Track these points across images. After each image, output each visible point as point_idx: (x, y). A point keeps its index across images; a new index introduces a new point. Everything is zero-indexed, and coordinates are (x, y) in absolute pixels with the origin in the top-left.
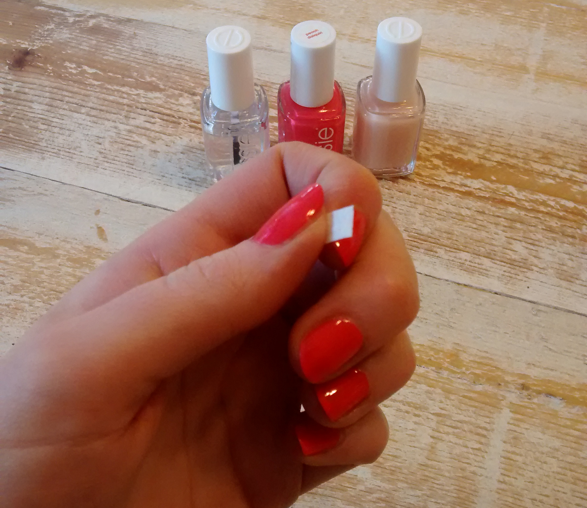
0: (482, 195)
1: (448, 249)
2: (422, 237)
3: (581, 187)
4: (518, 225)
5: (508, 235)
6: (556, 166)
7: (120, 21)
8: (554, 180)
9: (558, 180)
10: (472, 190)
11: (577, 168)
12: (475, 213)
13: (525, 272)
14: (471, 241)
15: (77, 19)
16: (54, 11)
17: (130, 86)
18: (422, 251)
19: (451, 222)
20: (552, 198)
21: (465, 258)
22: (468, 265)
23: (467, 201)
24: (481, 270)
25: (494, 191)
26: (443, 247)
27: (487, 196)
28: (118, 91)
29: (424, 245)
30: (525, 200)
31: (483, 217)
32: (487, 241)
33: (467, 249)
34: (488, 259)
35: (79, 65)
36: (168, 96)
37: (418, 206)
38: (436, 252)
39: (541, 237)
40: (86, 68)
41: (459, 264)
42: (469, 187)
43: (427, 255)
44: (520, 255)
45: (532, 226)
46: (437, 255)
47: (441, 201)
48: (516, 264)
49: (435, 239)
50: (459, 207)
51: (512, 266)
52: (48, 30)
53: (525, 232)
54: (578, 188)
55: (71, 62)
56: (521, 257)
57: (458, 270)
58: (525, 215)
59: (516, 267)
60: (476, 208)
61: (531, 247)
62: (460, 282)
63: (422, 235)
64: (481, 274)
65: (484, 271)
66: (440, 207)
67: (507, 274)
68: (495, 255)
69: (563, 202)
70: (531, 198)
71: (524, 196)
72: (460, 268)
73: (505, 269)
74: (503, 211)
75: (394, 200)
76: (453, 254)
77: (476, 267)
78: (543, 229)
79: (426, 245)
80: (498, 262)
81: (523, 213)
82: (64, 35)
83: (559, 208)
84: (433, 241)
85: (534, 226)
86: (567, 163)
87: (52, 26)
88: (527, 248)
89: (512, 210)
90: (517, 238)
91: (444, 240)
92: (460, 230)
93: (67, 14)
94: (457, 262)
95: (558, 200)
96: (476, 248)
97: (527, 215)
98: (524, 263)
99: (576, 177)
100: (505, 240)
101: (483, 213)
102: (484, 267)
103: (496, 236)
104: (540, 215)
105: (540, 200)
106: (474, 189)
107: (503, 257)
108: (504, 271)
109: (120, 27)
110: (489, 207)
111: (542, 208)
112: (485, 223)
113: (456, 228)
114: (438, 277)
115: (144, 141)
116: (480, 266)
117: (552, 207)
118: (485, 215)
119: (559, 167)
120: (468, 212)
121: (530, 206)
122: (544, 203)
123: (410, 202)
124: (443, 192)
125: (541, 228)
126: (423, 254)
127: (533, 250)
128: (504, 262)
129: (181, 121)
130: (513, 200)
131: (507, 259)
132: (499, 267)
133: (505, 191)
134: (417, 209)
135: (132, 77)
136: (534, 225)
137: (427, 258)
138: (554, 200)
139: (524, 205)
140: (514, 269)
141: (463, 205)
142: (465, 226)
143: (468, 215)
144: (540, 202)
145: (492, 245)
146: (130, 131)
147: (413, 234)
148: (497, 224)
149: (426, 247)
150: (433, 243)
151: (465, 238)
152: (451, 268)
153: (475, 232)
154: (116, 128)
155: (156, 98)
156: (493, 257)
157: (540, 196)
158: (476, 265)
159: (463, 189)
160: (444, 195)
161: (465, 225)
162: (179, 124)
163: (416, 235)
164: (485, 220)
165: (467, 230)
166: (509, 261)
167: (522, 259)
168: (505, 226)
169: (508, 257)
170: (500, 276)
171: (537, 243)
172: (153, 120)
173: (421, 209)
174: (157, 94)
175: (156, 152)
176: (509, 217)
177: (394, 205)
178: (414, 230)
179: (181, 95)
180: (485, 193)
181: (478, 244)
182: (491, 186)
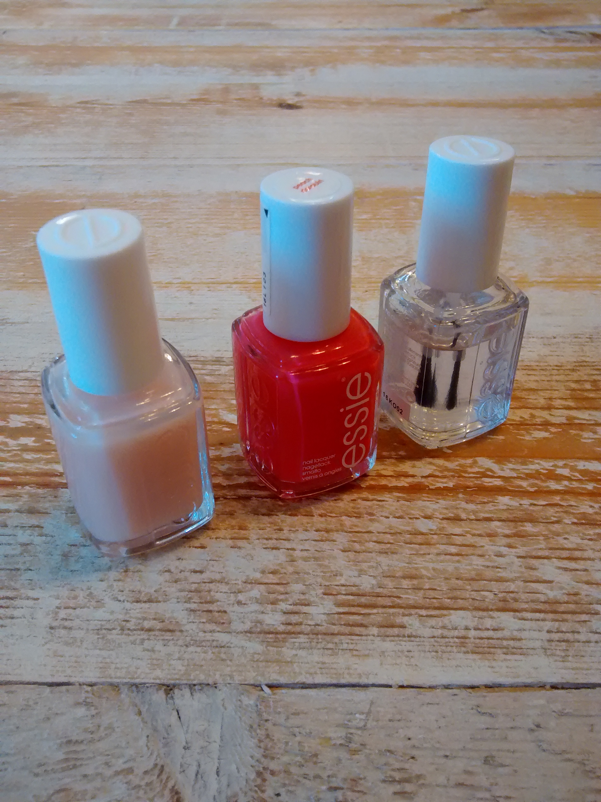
0: (442, 485)
1: (423, 612)
2: (363, 600)
3: (595, 433)
4: (529, 527)
5: (521, 551)
6: (538, 408)
8: (547, 431)
9: (553, 430)
10: (419, 481)
11: (571, 404)
12: (445, 523)
13: (585, 621)
14: (460, 582)
18: (375, 631)
19: (408, 552)
20: (561, 463)
21: (464, 623)
22: (475, 639)
23: (420, 503)
24: (505, 643)
25: (459, 473)
26: (413, 611)
27: (451, 485)
29: (372, 616)
30: (518, 478)
31: (461, 526)
32: (489, 574)
33: (461, 603)
34: (508, 613)
37: (335, 536)
38: (403, 627)
39: (579, 541)
41: (457, 640)
42: (413, 476)
43: (388, 639)
44: (562, 588)
45: (553, 523)
46: (407, 632)
47: (371, 514)
48: (562, 608)
49: (389, 597)
50: (410, 518)
51: (558, 616)
53: (546, 538)
54: (591, 435)
56: (564, 591)
57: (461, 655)
58: (531, 504)
59: (565, 616)
60: (441, 513)
61: (572, 565)
62: (476, 683)
63: (363, 595)
64: (508, 651)
65: (511, 643)
66: (375, 527)
67: (556, 636)
68: (516, 600)
69: (582, 465)
70: (527, 471)
71: (513, 470)
72: (463, 649)
73: (548, 625)
74: (490, 507)
75: (285, 533)
76: (439, 622)
77: (492, 639)
78: (574, 523)
79: (377, 615)
80: (529, 615)
81: (526, 502)
83: (581, 477)
84: (387, 602)
85: (557, 522)
86: (550, 399)
88: (566, 569)
89: (504, 500)
90: (540, 553)
91: (407, 593)
92: (431, 565)
94: (453, 638)
95: (572, 463)
96: (474, 595)
97: (535, 505)
98: (576, 603)
99: (578, 419)
100: (520, 564)
101: (457, 519)
102: (506, 633)
103: (501, 561)
104: (557, 499)
105: (542, 471)
106: (423, 477)
107: (533, 601)
108: (549, 632)
110: (463, 505)
111: (553, 485)
112: (470, 539)
113: (420, 562)
114: (428, 684)
116: (499, 634)
117: (569, 479)
118: (462, 523)
119: (543, 408)
120: (432, 525)
121: (532, 485)
122: (552, 475)
123: (317, 531)
124: (371, 497)
125: (570, 523)
126: (379, 638)
127: (577, 570)
128: (540, 611)
130: (498, 482)
131: (541, 602)
132: (533, 624)
133: (476, 470)
134: (334, 541)
136: (555, 519)
137: (388, 645)
138: (565, 466)
139: (521, 487)
140: (564, 620)
141: (416, 513)
142: (438, 554)
143: (431, 530)
144: (544, 474)
145: (500, 580)
147: (344, 597)
148: (491, 535)
149: (379, 619)
150: (390, 607)
151: (446, 579)
152: (445, 655)
153: (458, 561)
156: (516, 605)
157: (538, 464)
158: (490, 633)
159: (404, 482)
160: (375, 502)
161: (435, 551)
163: (351, 597)
164: (467, 532)
165: (442, 561)
166: (547, 607)
167: (569, 594)
168: (507, 536)
169: (542, 598)
170: (546, 645)
171: (577, 554)
173: (342, 539)
176: (505, 516)
177: (288, 545)
178: (344, 588)
180: (445, 480)
181: (476, 585)
182: (451, 465)
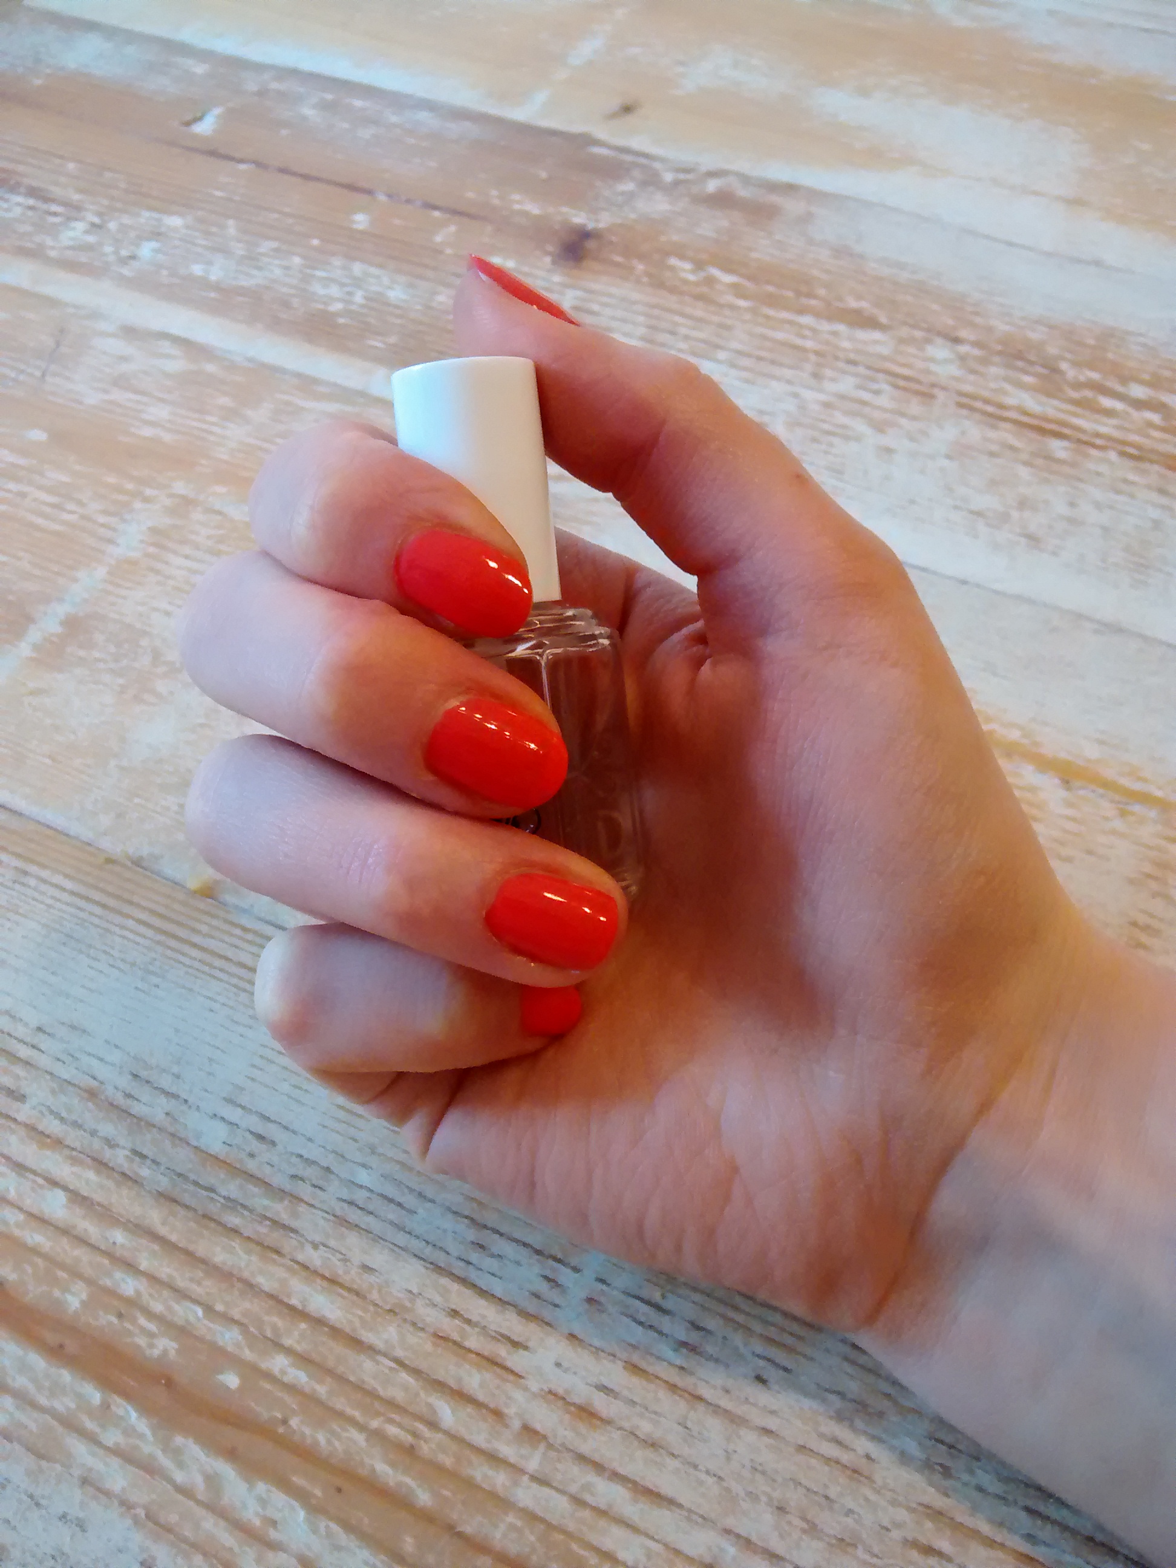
7: (774, 187)
15: (682, 176)
16: (628, 158)
17: (817, 315)
28: (791, 323)
35: (699, 265)
36: (902, 341)
40: (715, 272)
52: (623, 193)
55: (682, 257)
82: (658, 205)
87: (629, 186)
93: (657, 165)
109: (774, 199)
115: (860, 426)
129: (936, 391)
135: (815, 297)
146: (827, 405)
154: (796, 395)
155: (876, 342)
162: (932, 397)
172: (875, 386)
174: (877, 335)
175: (889, 451)
179: (928, 341)
